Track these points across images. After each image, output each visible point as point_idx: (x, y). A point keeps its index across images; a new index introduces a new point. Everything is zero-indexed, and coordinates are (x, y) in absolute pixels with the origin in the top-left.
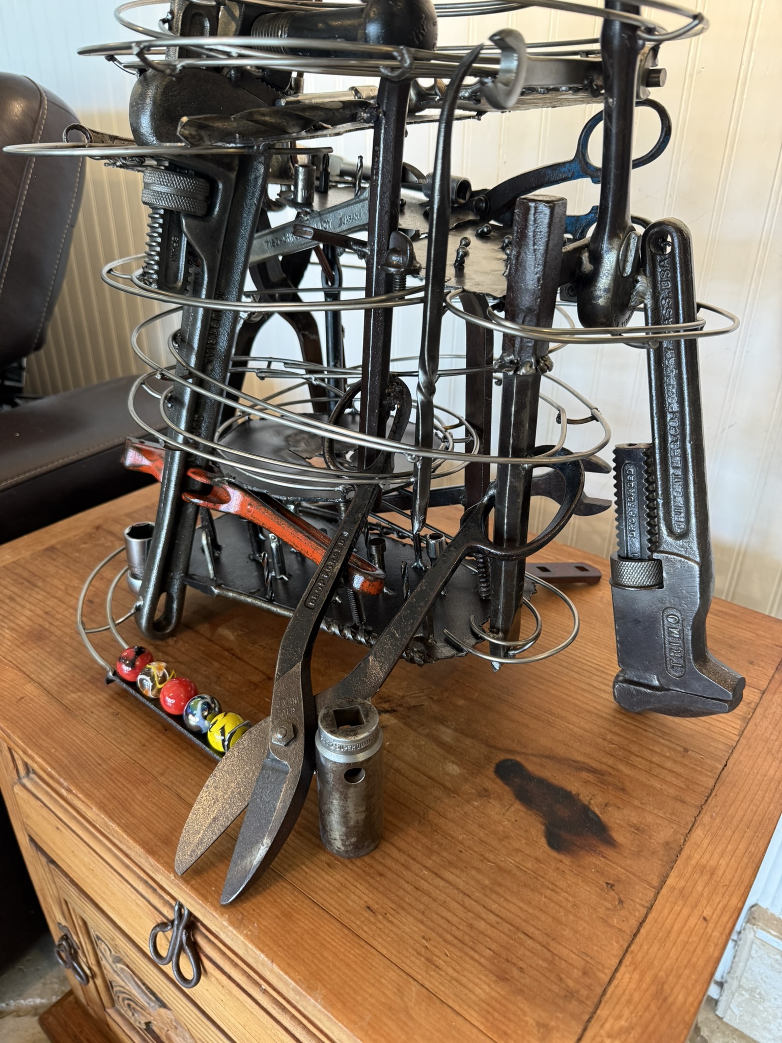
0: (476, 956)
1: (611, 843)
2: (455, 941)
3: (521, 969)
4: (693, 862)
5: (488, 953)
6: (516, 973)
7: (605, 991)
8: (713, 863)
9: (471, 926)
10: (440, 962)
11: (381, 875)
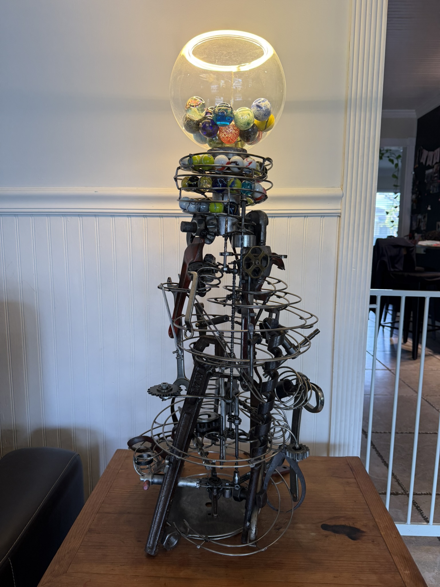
0: (367, 572)
1: (363, 532)
2: (359, 572)
3: (377, 569)
4: (382, 527)
5: (368, 570)
6: (377, 571)
7: (395, 563)
8: (385, 525)
9: (359, 567)
10: (361, 578)
11: (328, 568)
